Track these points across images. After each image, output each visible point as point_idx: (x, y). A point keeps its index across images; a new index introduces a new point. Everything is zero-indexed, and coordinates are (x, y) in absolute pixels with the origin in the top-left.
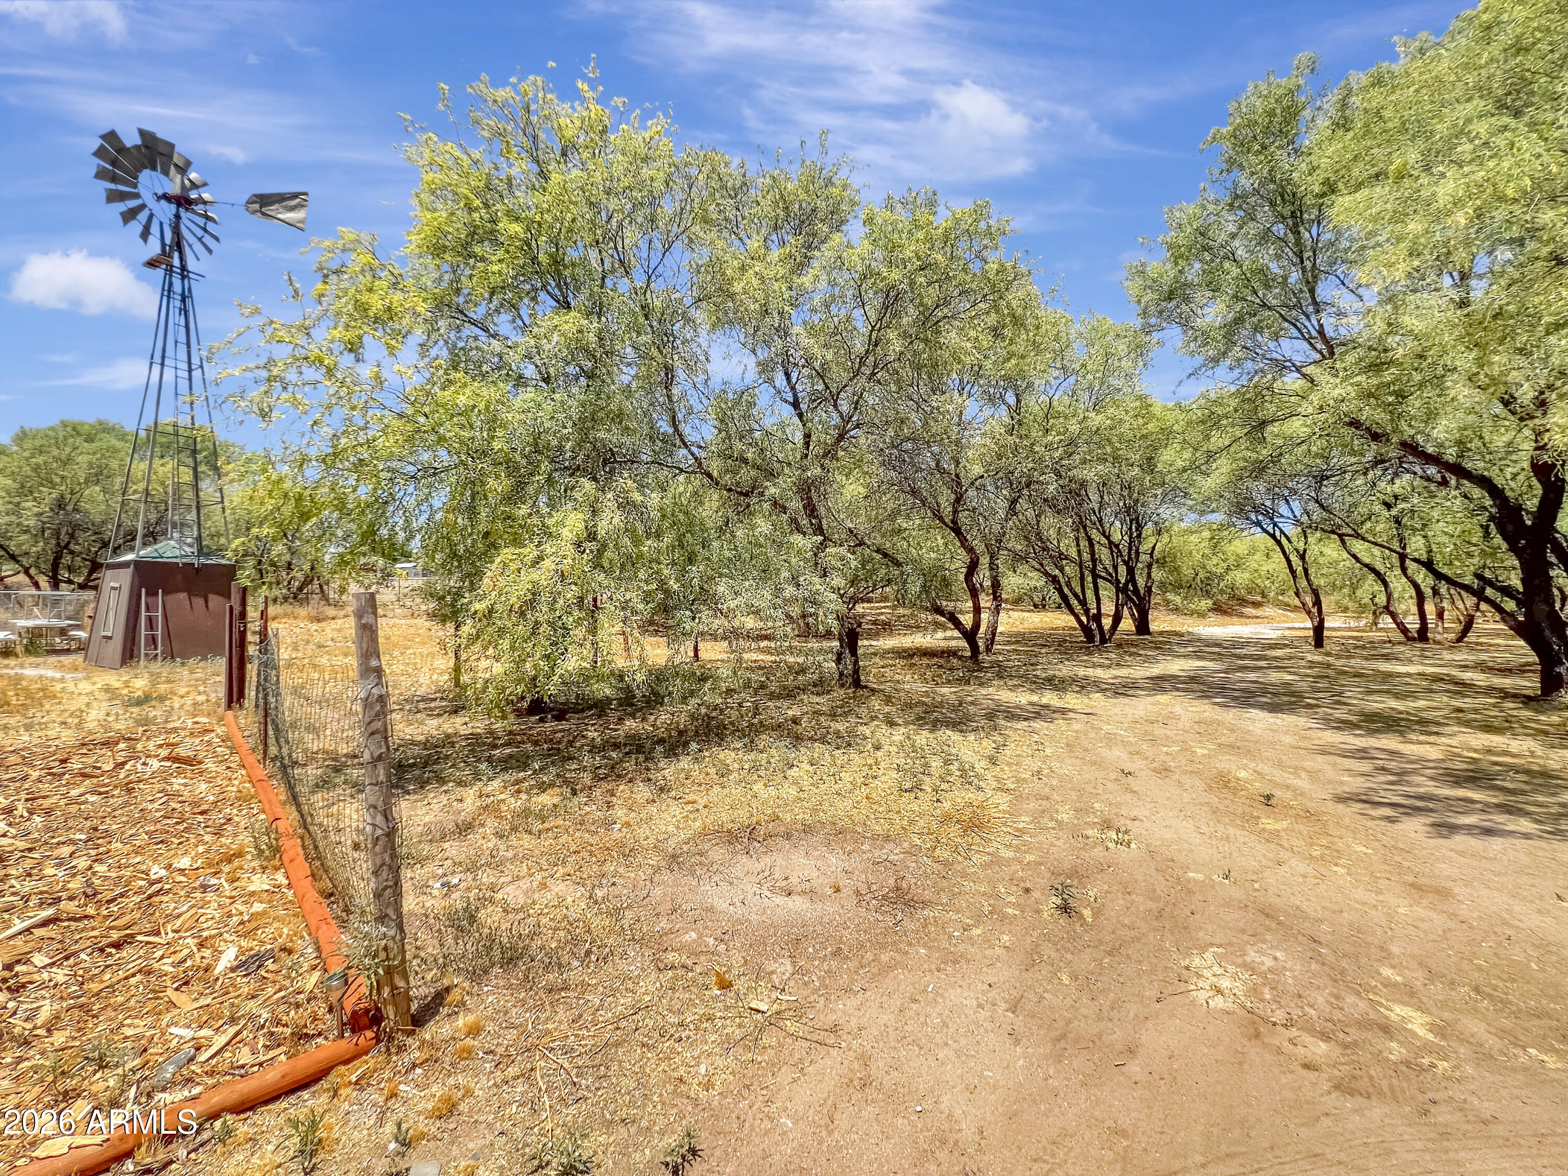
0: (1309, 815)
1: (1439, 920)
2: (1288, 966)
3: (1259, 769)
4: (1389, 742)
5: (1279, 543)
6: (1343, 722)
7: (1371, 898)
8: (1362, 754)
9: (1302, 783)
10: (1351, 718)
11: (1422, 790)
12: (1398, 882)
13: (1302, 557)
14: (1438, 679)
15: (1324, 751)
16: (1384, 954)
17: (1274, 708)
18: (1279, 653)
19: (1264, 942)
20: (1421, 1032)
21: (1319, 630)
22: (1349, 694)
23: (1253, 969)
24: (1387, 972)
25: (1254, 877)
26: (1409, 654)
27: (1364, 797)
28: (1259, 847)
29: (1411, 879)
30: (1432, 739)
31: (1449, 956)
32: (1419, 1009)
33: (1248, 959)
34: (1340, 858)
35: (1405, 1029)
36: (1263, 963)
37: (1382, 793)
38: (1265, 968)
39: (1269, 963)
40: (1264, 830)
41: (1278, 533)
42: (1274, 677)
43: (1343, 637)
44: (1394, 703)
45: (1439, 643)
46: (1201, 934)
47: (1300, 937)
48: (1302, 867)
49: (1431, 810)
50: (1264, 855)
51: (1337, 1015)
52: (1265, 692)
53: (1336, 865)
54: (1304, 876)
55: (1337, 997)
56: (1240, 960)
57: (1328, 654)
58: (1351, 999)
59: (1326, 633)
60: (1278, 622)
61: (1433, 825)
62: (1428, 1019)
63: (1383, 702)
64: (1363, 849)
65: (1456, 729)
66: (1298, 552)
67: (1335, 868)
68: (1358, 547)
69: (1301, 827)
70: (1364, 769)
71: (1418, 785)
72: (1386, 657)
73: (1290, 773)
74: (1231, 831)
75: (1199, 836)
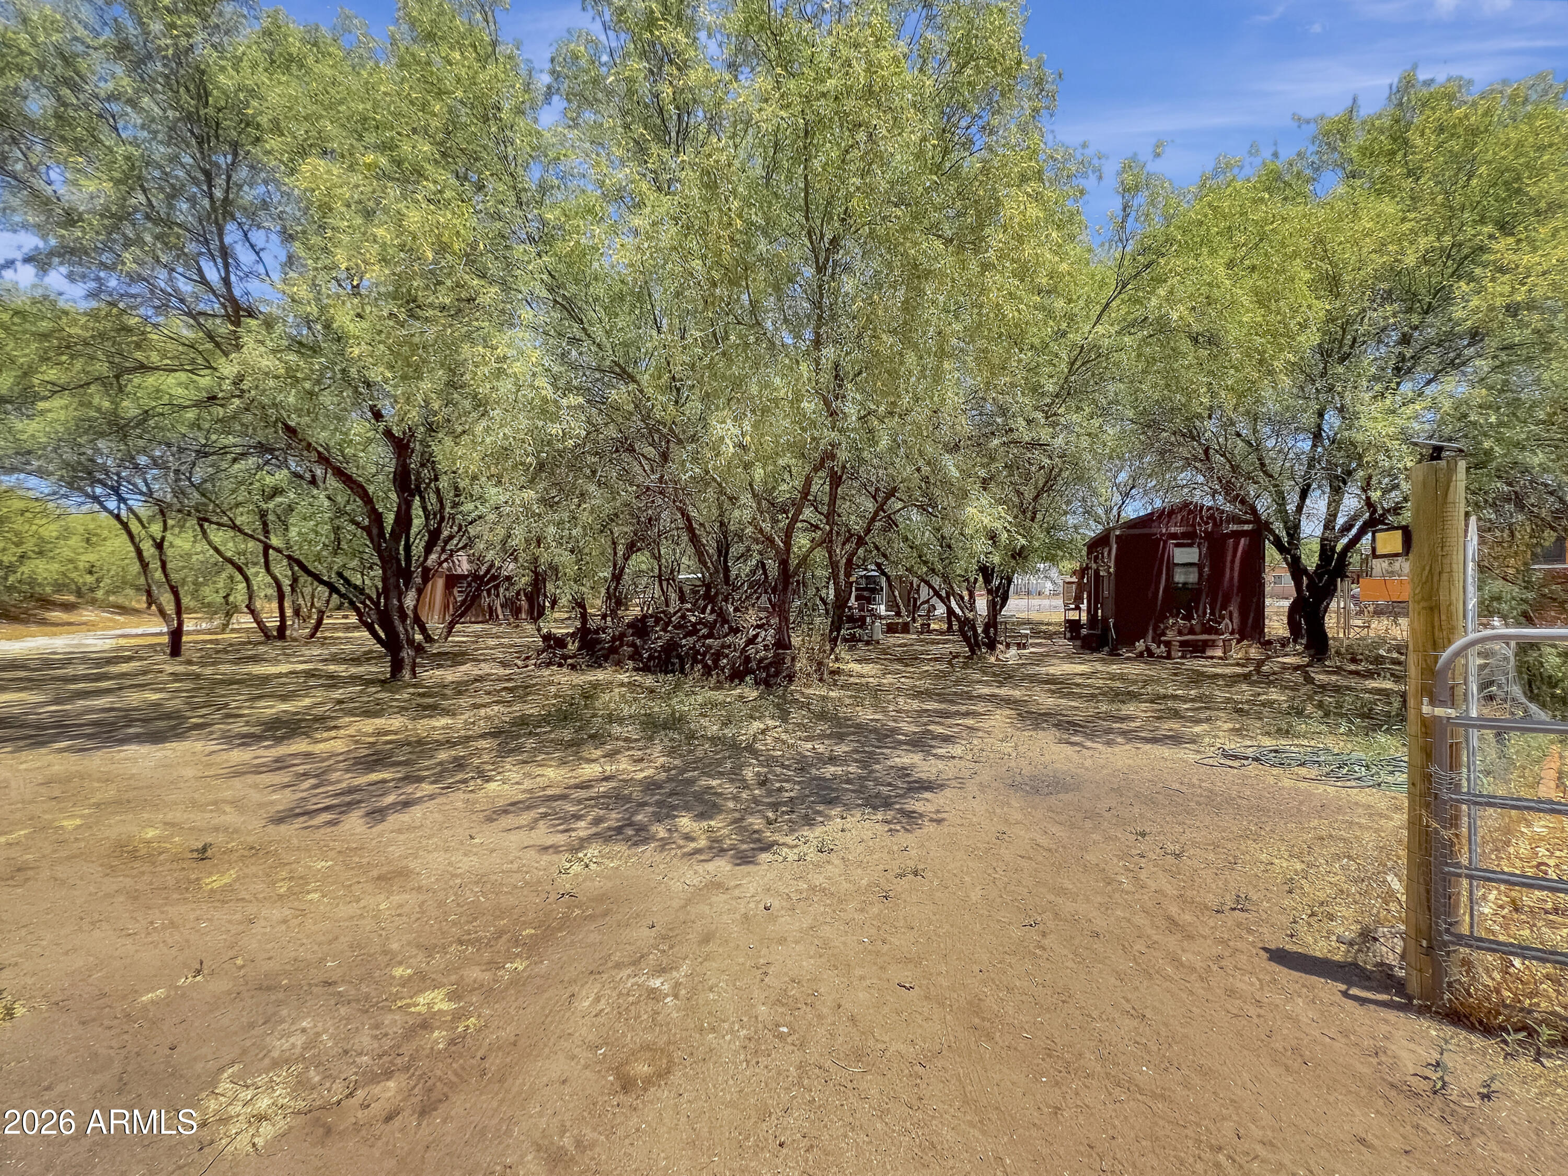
0: (254, 851)
1: (411, 899)
2: (319, 1029)
3: (170, 817)
4: (300, 745)
5: (125, 526)
6: (244, 736)
7: (353, 909)
8: (280, 764)
9: (231, 817)
10: (253, 730)
11: (344, 785)
12: (367, 882)
13: (159, 546)
14: (309, 674)
15: (237, 772)
16: (388, 957)
17: (156, 738)
18: (124, 668)
19: (283, 1021)
20: (445, 1006)
21: (176, 635)
22: (234, 705)
23: (287, 1061)
24: (398, 972)
25: (231, 954)
26: (273, 653)
27: (297, 811)
28: (217, 915)
29: (375, 873)
30: (333, 733)
31: (432, 926)
32: (435, 987)
33: (276, 1054)
34: (308, 883)
35: (435, 1014)
36: (293, 1046)
37: (314, 800)
38: (298, 1051)
39: (299, 1040)
40: (212, 891)
41: (124, 513)
42: (134, 698)
43: (196, 642)
44: (284, 707)
45: (295, 640)
46: (199, 1067)
47: (315, 990)
48: (277, 913)
49: (359, 802)
50: (230, 922)
51: (387, 1043)
52: (130, 722)
53: (308, 893)
54: (285, 921)
55: (377, 1026)
56: (267, 1061)
57: (189, 662)
58: (388, 1019)
59: (184, 639)
60: (103, 629)
61: (368, 814)
62: (443, 991)
63: (271, 707)
64: (323, 863)
65: (347, 719)
66: (154, 540)
67: (309, 897)
68: (218, 536)
69: (254, 869)
70: (286, 780)
71: (338, 782)
72: (256, 659)
73: (211, 811)
74: (172, 911)
75: (129, 941)
